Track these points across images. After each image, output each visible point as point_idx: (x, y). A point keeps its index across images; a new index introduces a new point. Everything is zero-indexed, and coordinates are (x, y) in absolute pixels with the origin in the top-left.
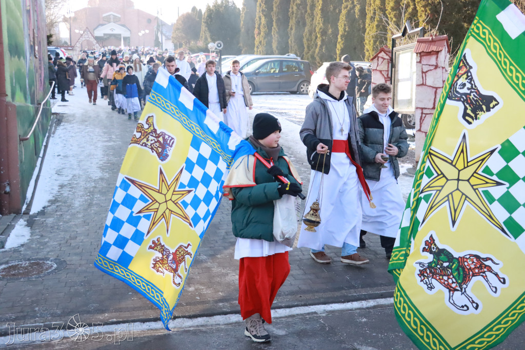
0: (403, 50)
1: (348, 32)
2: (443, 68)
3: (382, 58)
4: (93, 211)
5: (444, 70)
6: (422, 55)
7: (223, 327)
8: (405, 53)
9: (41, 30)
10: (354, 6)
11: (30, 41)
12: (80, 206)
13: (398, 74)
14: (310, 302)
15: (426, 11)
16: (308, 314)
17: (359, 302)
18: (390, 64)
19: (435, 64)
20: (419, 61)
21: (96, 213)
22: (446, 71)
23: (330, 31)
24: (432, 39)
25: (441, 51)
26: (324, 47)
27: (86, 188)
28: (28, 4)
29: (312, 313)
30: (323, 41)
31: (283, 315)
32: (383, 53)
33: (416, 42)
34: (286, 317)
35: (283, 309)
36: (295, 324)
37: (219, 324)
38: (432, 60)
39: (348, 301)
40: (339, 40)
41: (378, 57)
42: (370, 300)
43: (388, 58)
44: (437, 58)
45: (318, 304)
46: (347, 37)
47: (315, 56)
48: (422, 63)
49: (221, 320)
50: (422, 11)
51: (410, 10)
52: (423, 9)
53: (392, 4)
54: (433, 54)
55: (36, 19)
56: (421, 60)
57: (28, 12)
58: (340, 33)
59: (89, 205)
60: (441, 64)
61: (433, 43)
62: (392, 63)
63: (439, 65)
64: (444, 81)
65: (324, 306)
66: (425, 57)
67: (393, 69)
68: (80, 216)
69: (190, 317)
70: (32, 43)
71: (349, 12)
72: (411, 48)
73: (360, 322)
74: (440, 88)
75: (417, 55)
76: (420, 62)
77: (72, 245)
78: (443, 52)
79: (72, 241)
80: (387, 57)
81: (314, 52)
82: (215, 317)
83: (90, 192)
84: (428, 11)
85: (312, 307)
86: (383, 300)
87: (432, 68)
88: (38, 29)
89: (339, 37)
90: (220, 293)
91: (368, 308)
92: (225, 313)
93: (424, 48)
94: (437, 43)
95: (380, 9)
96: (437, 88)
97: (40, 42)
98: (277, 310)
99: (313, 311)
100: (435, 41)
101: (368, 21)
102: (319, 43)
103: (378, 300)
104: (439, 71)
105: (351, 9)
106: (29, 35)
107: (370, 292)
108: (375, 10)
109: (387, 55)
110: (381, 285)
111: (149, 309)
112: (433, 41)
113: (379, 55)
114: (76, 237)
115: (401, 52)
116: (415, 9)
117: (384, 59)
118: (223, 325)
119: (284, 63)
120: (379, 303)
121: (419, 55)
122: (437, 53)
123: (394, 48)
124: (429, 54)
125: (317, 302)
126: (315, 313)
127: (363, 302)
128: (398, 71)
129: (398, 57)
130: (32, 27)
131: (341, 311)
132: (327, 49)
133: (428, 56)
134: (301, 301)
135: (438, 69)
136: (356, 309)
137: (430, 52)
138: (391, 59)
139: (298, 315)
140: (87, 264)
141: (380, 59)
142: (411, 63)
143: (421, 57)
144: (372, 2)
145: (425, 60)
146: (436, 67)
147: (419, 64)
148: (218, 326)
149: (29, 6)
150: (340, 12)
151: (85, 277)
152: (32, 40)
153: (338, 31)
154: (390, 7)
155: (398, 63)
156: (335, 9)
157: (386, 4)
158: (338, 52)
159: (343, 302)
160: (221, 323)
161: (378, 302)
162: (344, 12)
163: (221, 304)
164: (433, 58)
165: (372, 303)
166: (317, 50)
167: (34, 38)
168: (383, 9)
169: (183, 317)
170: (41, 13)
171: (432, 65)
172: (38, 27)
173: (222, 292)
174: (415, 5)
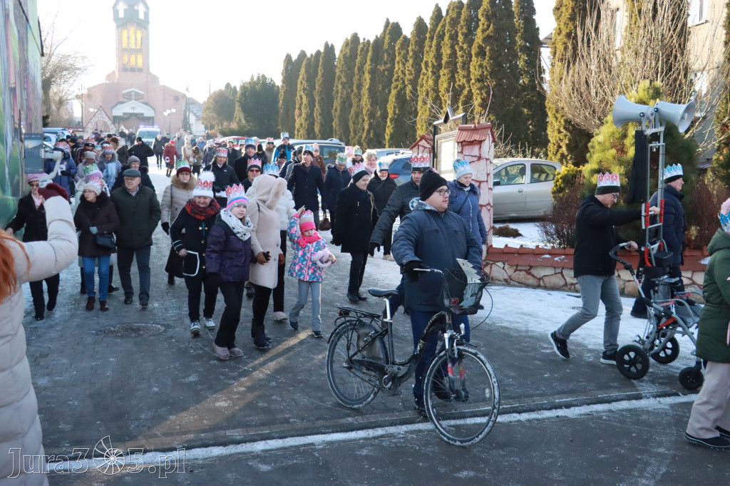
0: (444, 138)
1: (398, 115)
2: (487, 159)
3: (423, 146)
4: (75, 323)
5: (488, 162)
6: (463, 144)
7: (201, 462)
8: (449, 141)
9: (33, 109)
10: (405, 86)
11: (15, 123)
12: (61, 317)
13: (440, 165)
14: (308, 432)
15: (482, 94)
16: (304, 445)
17: (365, 431)
18: (432, 154)
19: (477, 154)
20: (460, 150)
21: (78, 326)
22: (491, 162)
23: (379, 113)
24: (475, 126)
25: (484, 140)
26: (372, 132)
27: (72, 296)
28: (12, 80)
29: (309, 444)
30: (370, 124)
31: (273, 447)
32: (423, 143)
33: (457, 131)
34: (278, 449)
35: (274, 440)
36: (285, 458)
37: (197, 459)
38: (475, 150)
39: (352, 430)
40: (389, 124)
41: (419, 146)
42: (378, 429)
43: (430, 147)
44: (480, 148)
45: (317, 434)
46: (398, 121)
47: (362, 141)
48: (464, 153)
49: (200, 453)
50: (478, 94)
51: (465, 92)
52: (478, 92)
53: (445, 85)
54: (476, 144)
55: (25, 97)
56: (462, 150)
57: (13, 90)
58: (390, 116)
59: (72, 316)
60: (485, 155)
61: (476, 132)
62: (434, 152)
63: (483, 156)
64: (488, 175)
65: (323, 436)
66: (467, 147)
67: (435, 160)
68: (58, 328)
69: (164, 451)
70: (17, 126)
71: (399, 93)
72: (453, 136)
73: (360, 455)
74: (484, 182)
75: (458, 145)
76: (462, 152)
77: (42, 363)
78: (487, 142)
79: (42, 359)
80: (428, 146)
81: (362, 137)
82: (193, 450)
83: (75, 300)
84: (484, 94)
85: (309, 437)
86: (393, 427)
87: (475, 159)
88: (29, 109)
89: (388, 120)
90: (205, 421)
91: (375, 438)
92: (206, 446)
93: (465, 136)
94: (480, 131)
95: (434, 90)
96: (480, 182)
97: (31, 124)
98: (268, 441)
99: (310, 442)
100: (478, 129)
101: (420, 103)
102: (366, 127)
103: (387, 428)
104: (483, 162)
105: (401, 89)
106: (13, 116)
107: (380, 419)
108: (428, 92)
109: (428, 143)
110: (393, 410)
111: (117, 441)
112: (475, 129)
113: (419, 144)
114: (48, 355)
115: (443, 140)
116: (470, 91)
117: (425, 148)
118: (201, 459)
119: (325, 149)
120: (388, 432)
121: (460, 144)
122: (480, 142)
123: (436, 136)
124: (472, 143)
125: (315, 431)
126: (313, 444)
127: (370, 430)
128: (440, 161)
129: (441, 146)
130: (19, 107)
131: (344, 441)
132: (375, 134)
133: (471, 146)
134: (297, 430)
135: (481, 160)
136: (360, 439)
137: (473, 142)
138: (433, 148)
139: (291, 447)
140: (54, 386)
141: (420, 148)
142: (454, 153)
143: (462, 146)
144: (424, 82)
145: (467, 150)
146: (480, 158)
147: (460, 154)
148: (195, 461)
149: (15, 83)
150: (390, 92)
151: (48, 403)
152: (17, 121)
153: (388, 113)
154: (443, 89)
155: (440, 151)
156: (383, 89)
157: (440, 85)
158: (387, 138)
159: (347, 431)
160: (201, 457)
161: (386, 431)
162: (394, 92)
163: (203, 435)
164: (476, 148)
165: (380, 432)
166: (364, 135)
167: (20, 120)
168: (436, 90)
169: (156, 450)
170: (34, 91)
171: (475, 156)
172: (27, 107)
173: (207, 420)
174: (470, 86)
